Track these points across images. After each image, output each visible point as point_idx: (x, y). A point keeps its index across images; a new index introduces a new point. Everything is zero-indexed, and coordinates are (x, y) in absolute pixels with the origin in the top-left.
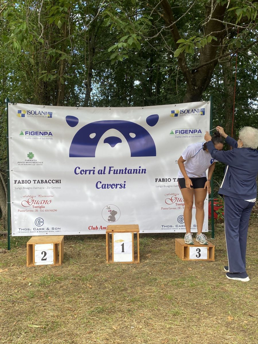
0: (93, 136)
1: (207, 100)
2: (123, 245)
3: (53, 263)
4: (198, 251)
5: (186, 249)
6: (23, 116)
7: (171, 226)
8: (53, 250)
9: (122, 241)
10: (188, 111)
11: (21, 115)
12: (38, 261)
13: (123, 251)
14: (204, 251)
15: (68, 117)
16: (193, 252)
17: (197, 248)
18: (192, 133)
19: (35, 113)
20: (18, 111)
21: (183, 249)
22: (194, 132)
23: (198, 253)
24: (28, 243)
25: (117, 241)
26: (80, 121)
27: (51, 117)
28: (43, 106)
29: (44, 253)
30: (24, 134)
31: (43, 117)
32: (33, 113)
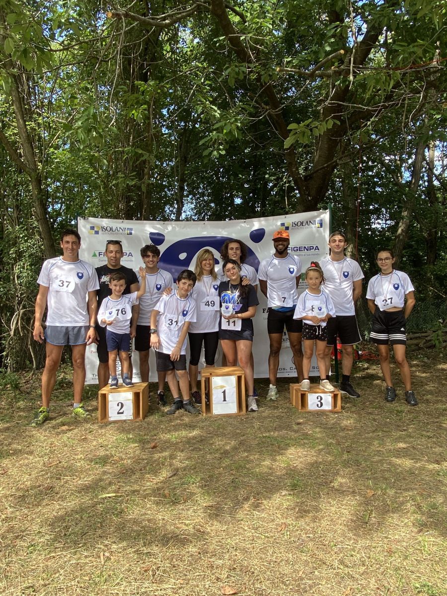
0: (183, 256)
1: (325, 208)
2: (224, 392)
3: (132, 417)
4: (319, 399)
5: (303, 397)
6: (97, 233)
7: (284, 369)
8: (131, 401)
9: (224, 387)
10: (302, 223)
11: (94, 232)
12: (113, 415)
13: (225, 400)
14: (328, 399)
15: (151, 234)
16: (312, 400)
17: (318, 395)
18: (307, 250)
19: (111, 229)
20: (91, 227)
21: (300, 396)
22: (310, 249)
23: (320, 401)
24: (101, 392)
25: (216, 388)
26: (166, 238)
27: (131, 234)
28: (121, 220)
29: (120, 404)
30: (98, 255)
31: (121, 234)
32: (108, 229)
